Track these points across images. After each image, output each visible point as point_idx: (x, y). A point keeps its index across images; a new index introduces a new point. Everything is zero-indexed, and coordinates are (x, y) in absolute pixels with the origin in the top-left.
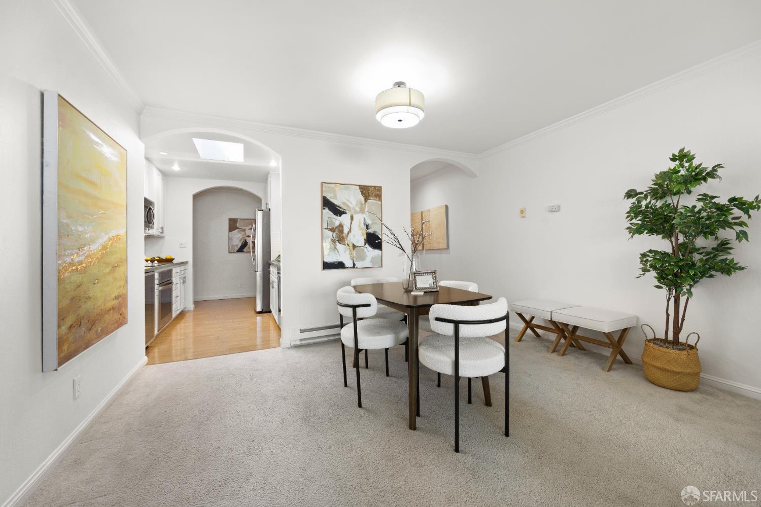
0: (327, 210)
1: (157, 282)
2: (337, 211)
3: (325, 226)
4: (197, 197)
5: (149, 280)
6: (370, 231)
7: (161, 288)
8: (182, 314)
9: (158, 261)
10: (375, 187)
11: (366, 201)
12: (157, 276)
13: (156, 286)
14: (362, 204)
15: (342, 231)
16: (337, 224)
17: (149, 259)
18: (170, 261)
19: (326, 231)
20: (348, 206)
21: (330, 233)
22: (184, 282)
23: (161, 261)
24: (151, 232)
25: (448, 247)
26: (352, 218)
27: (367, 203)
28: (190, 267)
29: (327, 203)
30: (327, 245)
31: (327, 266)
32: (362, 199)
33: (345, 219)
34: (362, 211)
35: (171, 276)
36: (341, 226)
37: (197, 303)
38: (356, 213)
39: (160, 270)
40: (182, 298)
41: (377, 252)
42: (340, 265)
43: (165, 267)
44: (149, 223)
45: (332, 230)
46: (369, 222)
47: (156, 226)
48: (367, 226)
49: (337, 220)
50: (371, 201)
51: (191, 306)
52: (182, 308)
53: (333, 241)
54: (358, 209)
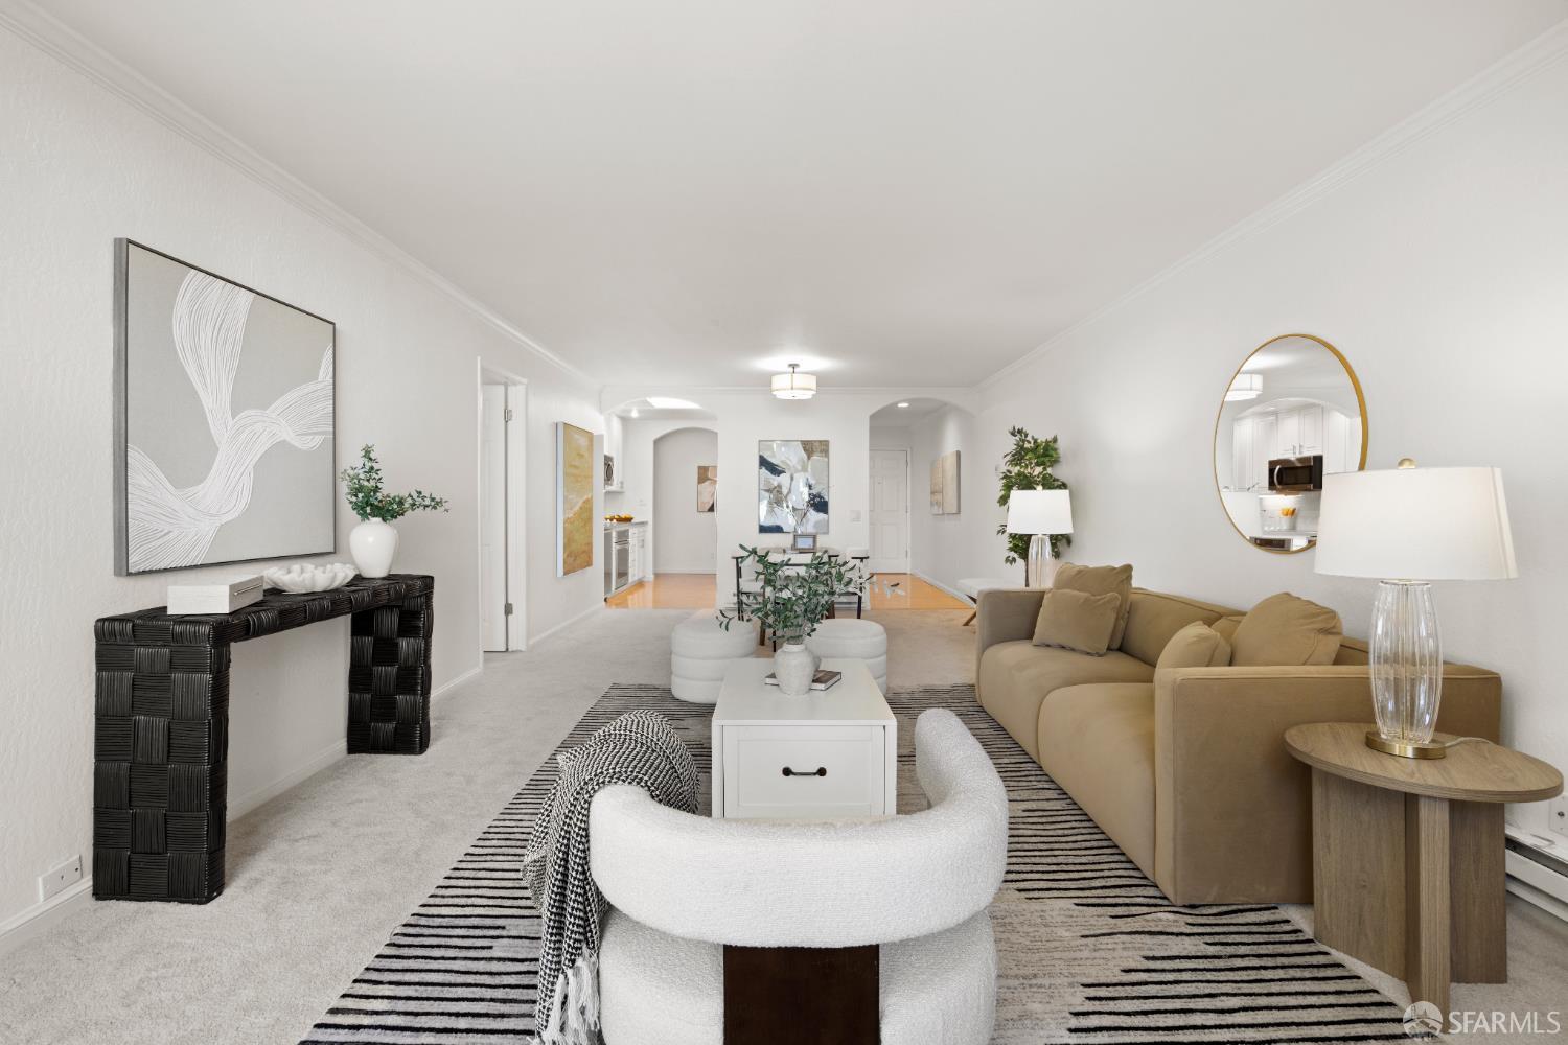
0: (764, 470)
1: (614, 540)
2: (774, 470)
3: (762, 487)
4: (657, 442)
5: (608, 537)
6: (814, 492)
7: (618, 547)
8: (640, 584)
9: (617, 520)
10: (820, 441)
11: (809, 458)
12: (614, 534)
13: (614, 545)
14: (804, 462)
15: (780, 492)
16: (775, 484)
17: (608, 517)
18: (629, 520)
19: (763, 493)
20: (788, 465)
21: (767, 495)
22: (643, 546)
23: (620, 520)
24: (610, 488)
25: (959, 512)
26: (792, 478)
27: (810, 462)
28: (650, 528)
29: (764, 463)
30: (764, 507)
31: (763, 529)
32: (805, 456)
33: (784, 479)
34: (804, 469)
35: (628, 537)
36: (779, 486)
37: (657, 575)
38: (797, 471)
39: (618, 529)
40: (641, 565)
41: (821, 516)
42: (778, 529)
43: (623, 527)
44: (609, 480)
45: (768, 491)
46: (812, 482)
47: (615, 482)
48: (810, 487)
49: (775, 480)
50: (815, 457)
51: (650, 577)
52: (641, 576)
53: (770, 503)
54: (799, 468)
